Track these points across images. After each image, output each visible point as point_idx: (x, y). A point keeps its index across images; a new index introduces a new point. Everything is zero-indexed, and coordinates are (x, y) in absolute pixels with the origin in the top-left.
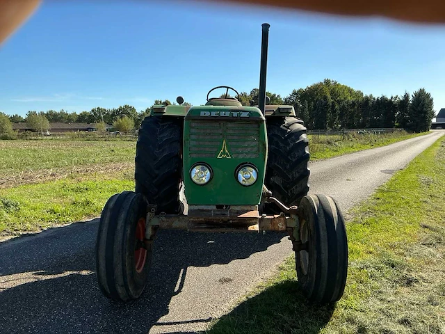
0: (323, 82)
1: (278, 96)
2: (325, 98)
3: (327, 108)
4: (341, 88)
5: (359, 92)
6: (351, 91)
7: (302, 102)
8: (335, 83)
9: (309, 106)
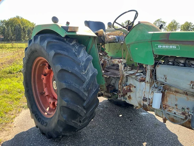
0: (15, 17)
2: (19, 25)
3: (21, 30)
4: (25, 21)
5: (33, 23)
6: (29, 22)
7: (8, 27)
8: (22, 18)
9: (11, 29)
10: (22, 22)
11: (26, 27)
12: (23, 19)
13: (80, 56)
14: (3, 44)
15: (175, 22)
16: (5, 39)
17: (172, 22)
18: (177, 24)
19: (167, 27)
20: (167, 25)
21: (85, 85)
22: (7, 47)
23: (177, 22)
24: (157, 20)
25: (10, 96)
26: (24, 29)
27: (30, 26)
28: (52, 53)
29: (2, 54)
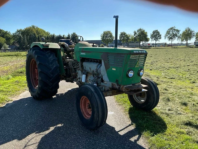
0: (31, 26)
1: (9, 32)
2: (34, 34)
3: (36, 39)
4: (40, 30)
5: (48, 32)
6: (44, 32)
7: (23, 36)
8: (37, 28)
9: (27, 38)
10: (37, 31)
11: (41, 36)
12: (39, 28)
13: (50, 58)
14: (19, 53)
15: (189, 30)
16: (21, 47)
17: (186, 30)
18: (191, 32)
19: (181, 35)
20: (181, 33)
21: (51, 71)
22: (22, 55)
23: (192, 30)
24: (171, 28)
25: (19, 84)
26: (39, 38)
27: (45, 35)
28: (36, 56)
29: (16, 61)
